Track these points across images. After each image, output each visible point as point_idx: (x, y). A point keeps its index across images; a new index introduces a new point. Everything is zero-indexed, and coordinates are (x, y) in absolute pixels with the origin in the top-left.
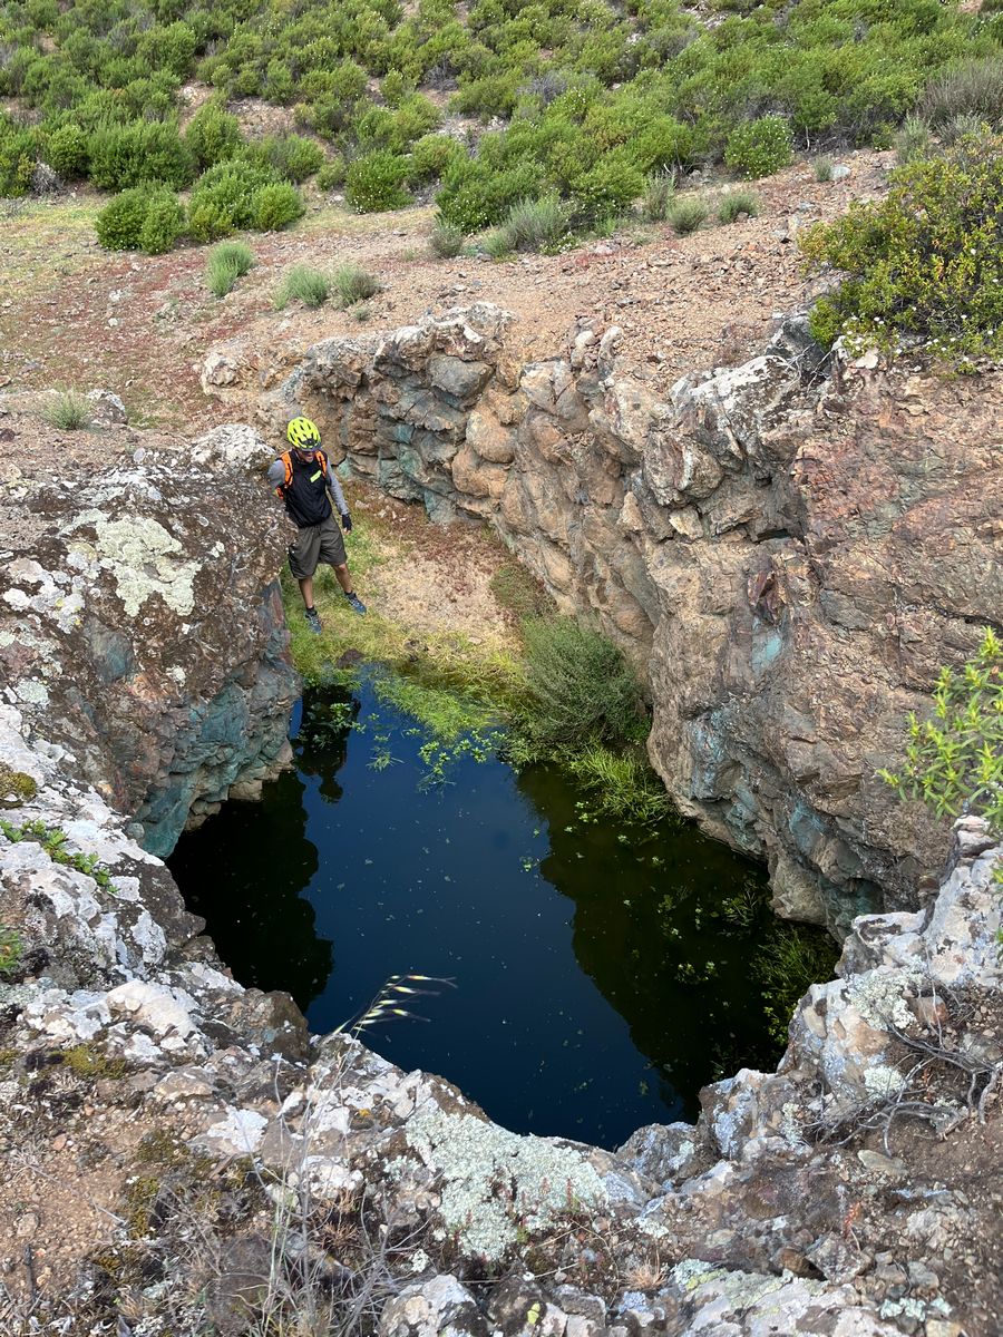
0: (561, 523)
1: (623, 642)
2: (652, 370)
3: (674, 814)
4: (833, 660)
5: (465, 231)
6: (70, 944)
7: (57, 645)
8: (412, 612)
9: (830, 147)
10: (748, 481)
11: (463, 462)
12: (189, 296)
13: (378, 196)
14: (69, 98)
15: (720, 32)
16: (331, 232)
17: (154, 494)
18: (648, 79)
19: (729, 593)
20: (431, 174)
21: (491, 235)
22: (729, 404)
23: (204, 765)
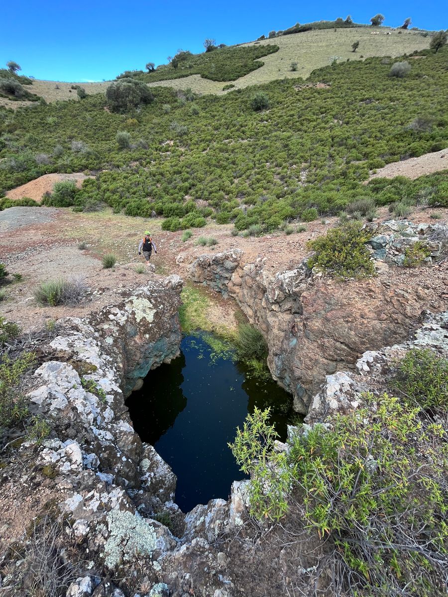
0: (251, 302)
1: (263, 333)
2: (272, 269)
3: (272, 379)
4: (307, 349)
5: (240, 230)
6: (78, 421)
7: (119, 328)
8: (214, 319)
9: (327, 216)
10: (291, 299)
11: (230, 285)
12: (178, 241)
13: (223, 221)
14: (161, 197)
15: (306, 188)
16: (211, 228)
17: (149, 293)
18: (287, 198)
19: (285, 326)
20: (235, 216)
21: (246, 231)
22: (287, 281)
23: (156, 355)
